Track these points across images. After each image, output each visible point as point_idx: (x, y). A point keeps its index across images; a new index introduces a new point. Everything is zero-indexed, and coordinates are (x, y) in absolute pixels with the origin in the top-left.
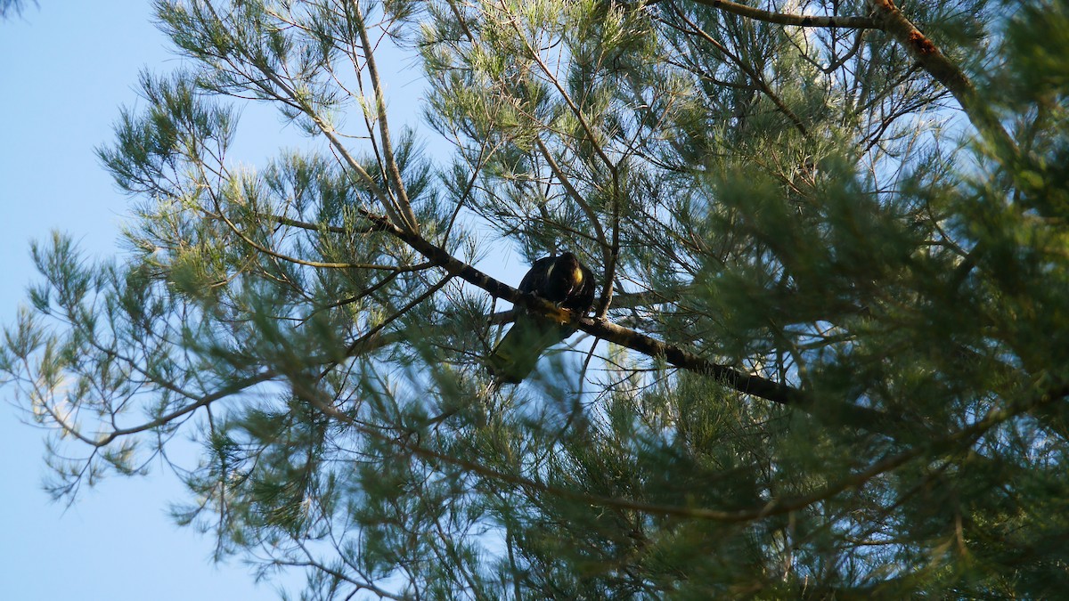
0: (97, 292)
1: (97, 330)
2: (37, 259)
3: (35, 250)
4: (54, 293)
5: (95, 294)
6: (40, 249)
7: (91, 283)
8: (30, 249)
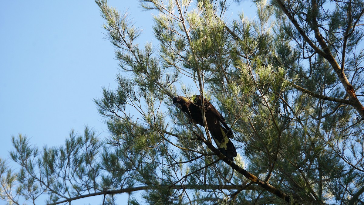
0: (34, 157)
1: (34, 169)
2: (14, 142)
3: (13, 139)
4: (19, 155)
5: (33, 157)
6: (15, 140)
7: (33, 153)
8: (12, 139)
